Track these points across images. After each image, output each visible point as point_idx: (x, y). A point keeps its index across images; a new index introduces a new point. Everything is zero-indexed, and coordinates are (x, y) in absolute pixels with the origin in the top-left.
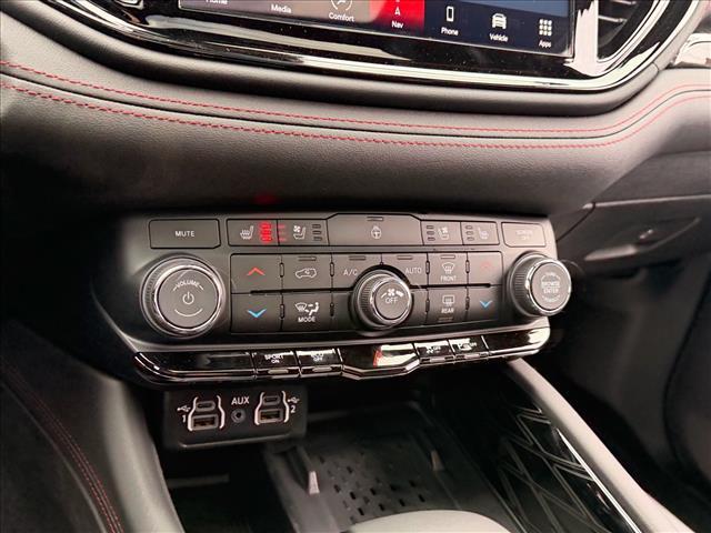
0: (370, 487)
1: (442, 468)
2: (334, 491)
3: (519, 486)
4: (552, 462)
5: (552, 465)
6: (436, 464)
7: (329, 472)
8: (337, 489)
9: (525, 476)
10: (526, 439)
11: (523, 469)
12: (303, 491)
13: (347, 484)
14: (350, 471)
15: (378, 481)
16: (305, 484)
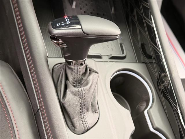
0: (91, 11)
1: (114, 13)
2: (80, 9)
3: (134, 24)
4: (145, 19)
5: (144, 20)
6: (113, 11)
7: (80, 3)
8: (81, 9)
9: (136, 21)
10: (140, 11)
11: (136, 19)
12: (70, 6)
13: (84, 8)
14: (86, 5)
15: (94, 10)
16: (71, 4)
